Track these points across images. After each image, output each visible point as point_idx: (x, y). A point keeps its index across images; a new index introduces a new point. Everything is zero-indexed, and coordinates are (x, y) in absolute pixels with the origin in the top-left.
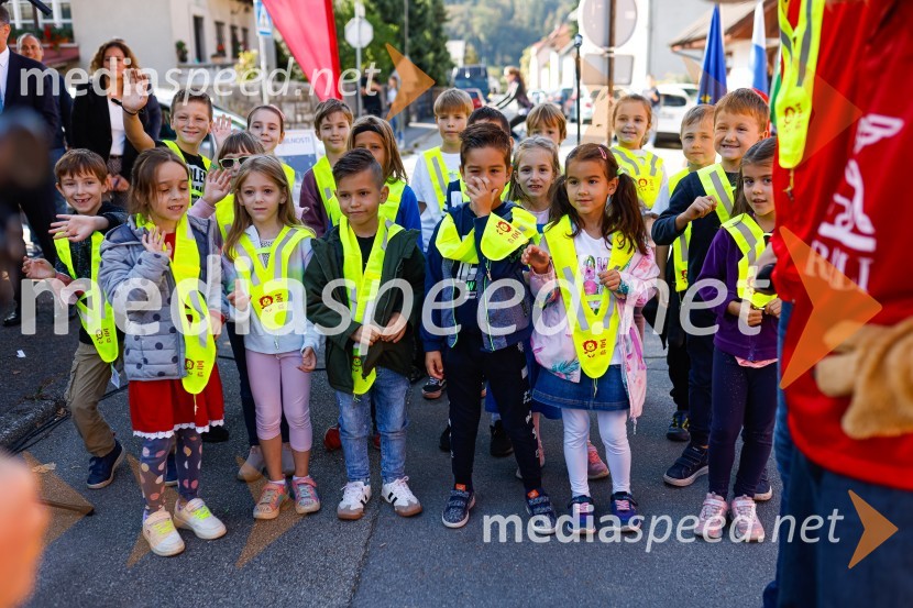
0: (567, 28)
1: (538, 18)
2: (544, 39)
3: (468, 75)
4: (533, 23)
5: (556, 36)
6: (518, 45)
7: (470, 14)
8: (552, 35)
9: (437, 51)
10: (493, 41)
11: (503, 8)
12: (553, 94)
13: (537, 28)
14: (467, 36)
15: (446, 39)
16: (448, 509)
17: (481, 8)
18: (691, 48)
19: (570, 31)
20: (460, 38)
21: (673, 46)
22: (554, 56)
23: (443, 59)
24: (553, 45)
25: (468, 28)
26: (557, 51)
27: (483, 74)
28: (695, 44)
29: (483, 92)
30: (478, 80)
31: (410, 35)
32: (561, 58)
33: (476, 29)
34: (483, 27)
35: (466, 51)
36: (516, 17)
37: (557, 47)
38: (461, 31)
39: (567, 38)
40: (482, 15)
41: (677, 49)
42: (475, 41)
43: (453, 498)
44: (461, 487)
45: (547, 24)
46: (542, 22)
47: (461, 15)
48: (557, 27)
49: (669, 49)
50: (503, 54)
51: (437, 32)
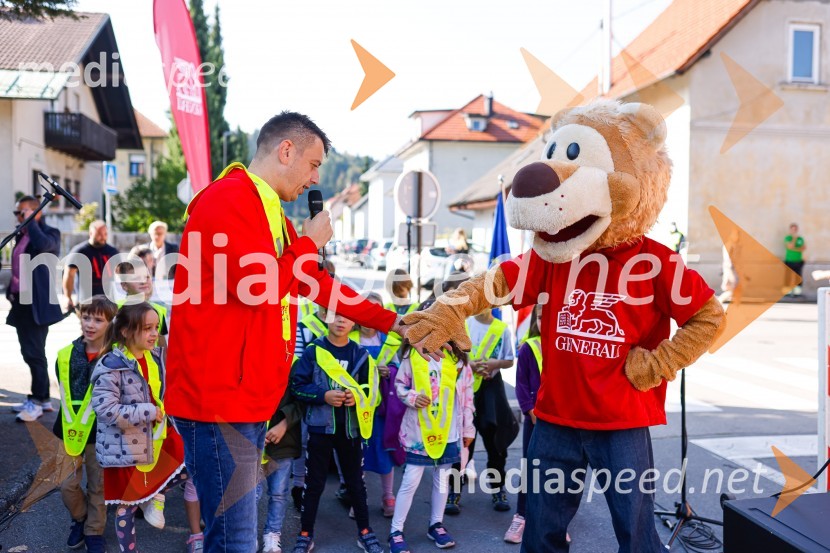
0: (356, 187)
1: (331, 177)
2: (337, 195)
4: (326, 181)
5: (349, 193)
8: (344, 192)
12: (350, 244)
13: (330, 185)
16: (295, 549)
18: (466, 209)
19: (360, 189)
21: (451, 206)
22: (347, 211)
24: (346, 201)
26: (350, 206)
28: (470, 206)
32: (353, 212)
37: (350, 203)
39: (358, 195)
41: (455, 209)
43: (299, 542)
44: (305, 534)
45: (339, 182)
46: (335, 180)
48: (348, 185)
49: (447, 210)
50: (300, 207)
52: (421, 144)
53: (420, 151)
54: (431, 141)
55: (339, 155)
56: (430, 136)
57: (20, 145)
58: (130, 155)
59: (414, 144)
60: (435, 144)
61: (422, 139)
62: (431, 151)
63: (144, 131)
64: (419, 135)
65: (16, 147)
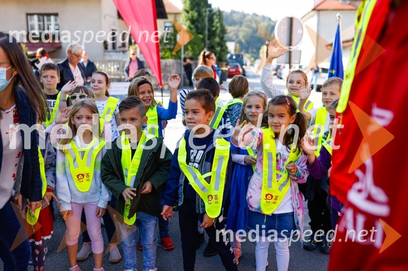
3: (234, 57)
6: (259, 45)
7: (238, 31)
9: (222, 46)
10: (248, 42)
11: (253, 28)
14: (237, 40)
15: (226, 41)
17: (243, 28)
20: (233, 41)
23: (224, 50)
24: (274, 45)
25: (237, 36)
27: (241, 57)
29: (240, 64)
30: (239, 59)
31: (209, 39)
33: (241, 37)
34: (244, 37)
35: (236, 47)
36: (259, 32)
38: (234, 38)
40: (243, 31)
41: (329, 47)
42: (240, 43)
47: (234, 31)
50: (252, 48)
51: (222, 38)
52: (314, 12)
53: (312, 16)
54: (319, 10)
55: (273, 21)
56: (319, 8)
57: (105, 17)
58: (165, 22)
59: (309, 12)
60: (321, 13)
61: (314, 9)
62: (319, 16)
63: (168, 10)
64: (313, 8)
65: (103, 19)
